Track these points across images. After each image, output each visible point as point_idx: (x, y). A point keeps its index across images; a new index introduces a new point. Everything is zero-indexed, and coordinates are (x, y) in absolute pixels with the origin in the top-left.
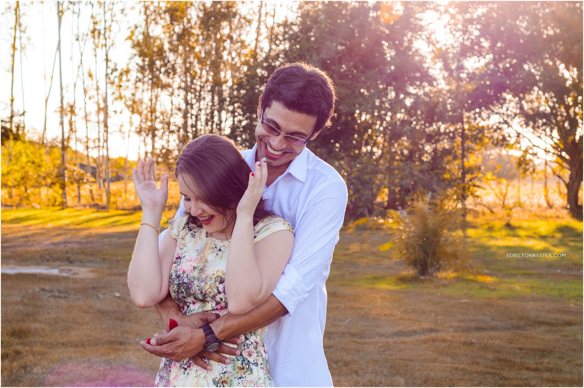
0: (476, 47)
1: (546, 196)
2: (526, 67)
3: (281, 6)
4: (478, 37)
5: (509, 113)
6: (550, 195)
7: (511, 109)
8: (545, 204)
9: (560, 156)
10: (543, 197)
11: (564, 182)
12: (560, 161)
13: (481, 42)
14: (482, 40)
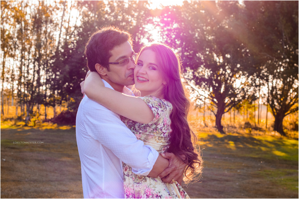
0: (173, 44)
1: (204, 121)
2: (197, 55)
3: (72, 17)
4: (175, 39)
5: (189, 78)
6: (206, 120)
7: (190, 76)
8: (203, 125)
9: (213, 101)
10: (203, 122)
11: (214, 114)
12: (212, 103)
13: (176, 41)
14: (176, 40)
